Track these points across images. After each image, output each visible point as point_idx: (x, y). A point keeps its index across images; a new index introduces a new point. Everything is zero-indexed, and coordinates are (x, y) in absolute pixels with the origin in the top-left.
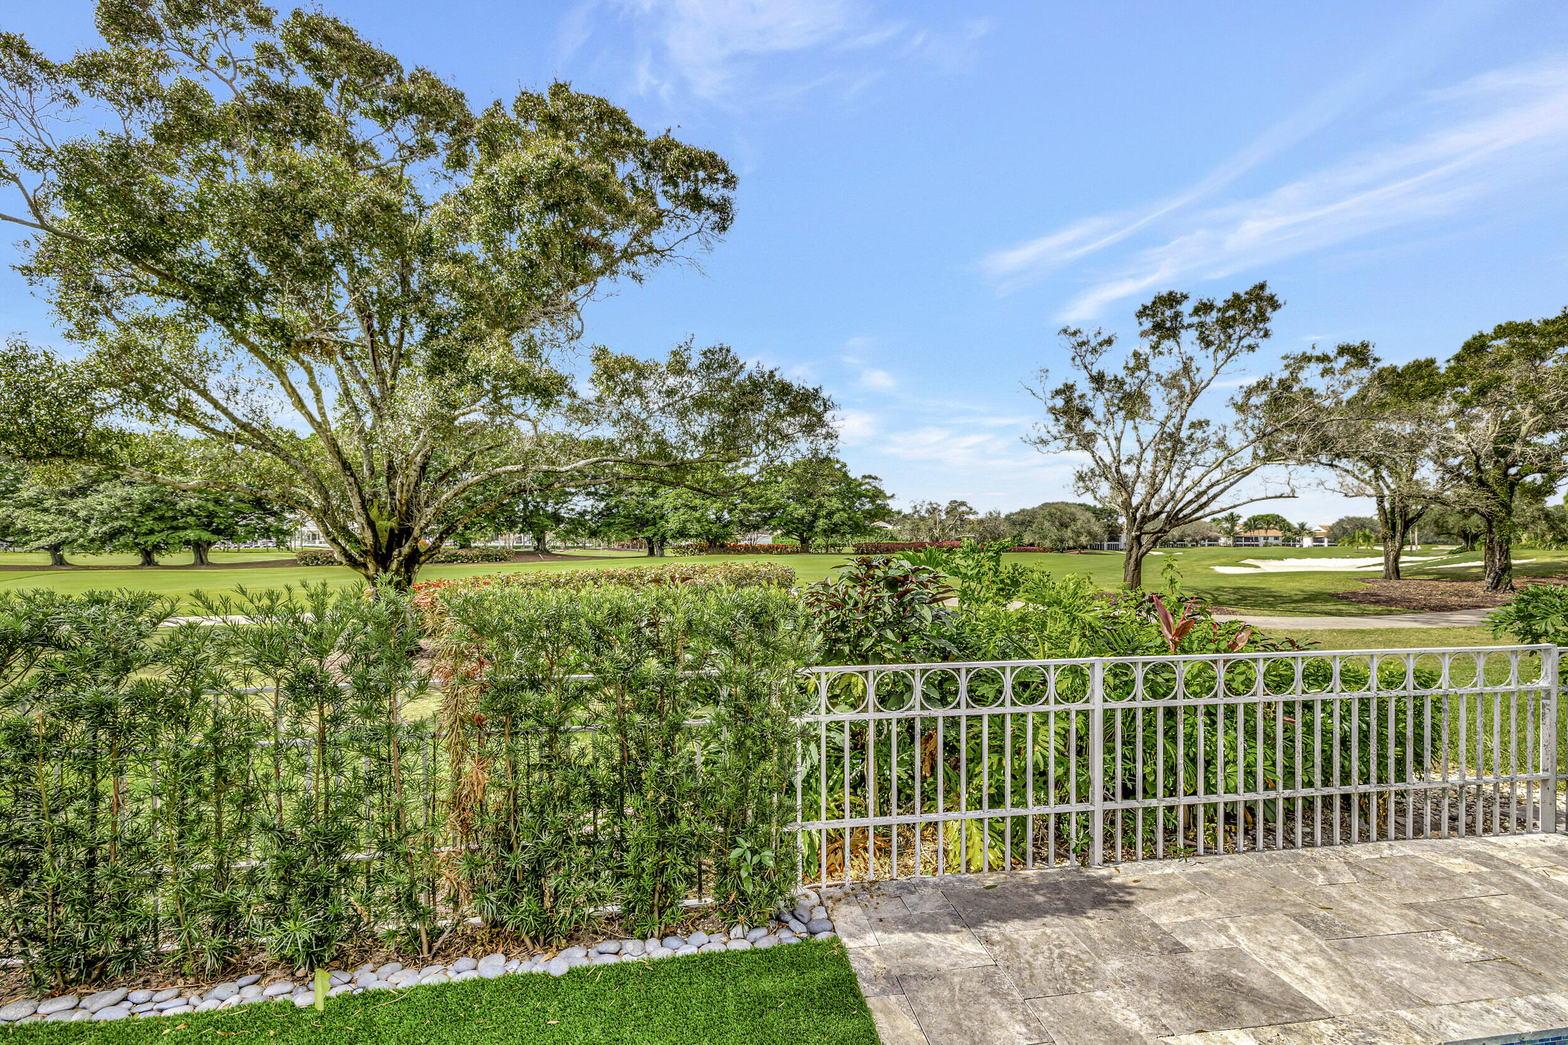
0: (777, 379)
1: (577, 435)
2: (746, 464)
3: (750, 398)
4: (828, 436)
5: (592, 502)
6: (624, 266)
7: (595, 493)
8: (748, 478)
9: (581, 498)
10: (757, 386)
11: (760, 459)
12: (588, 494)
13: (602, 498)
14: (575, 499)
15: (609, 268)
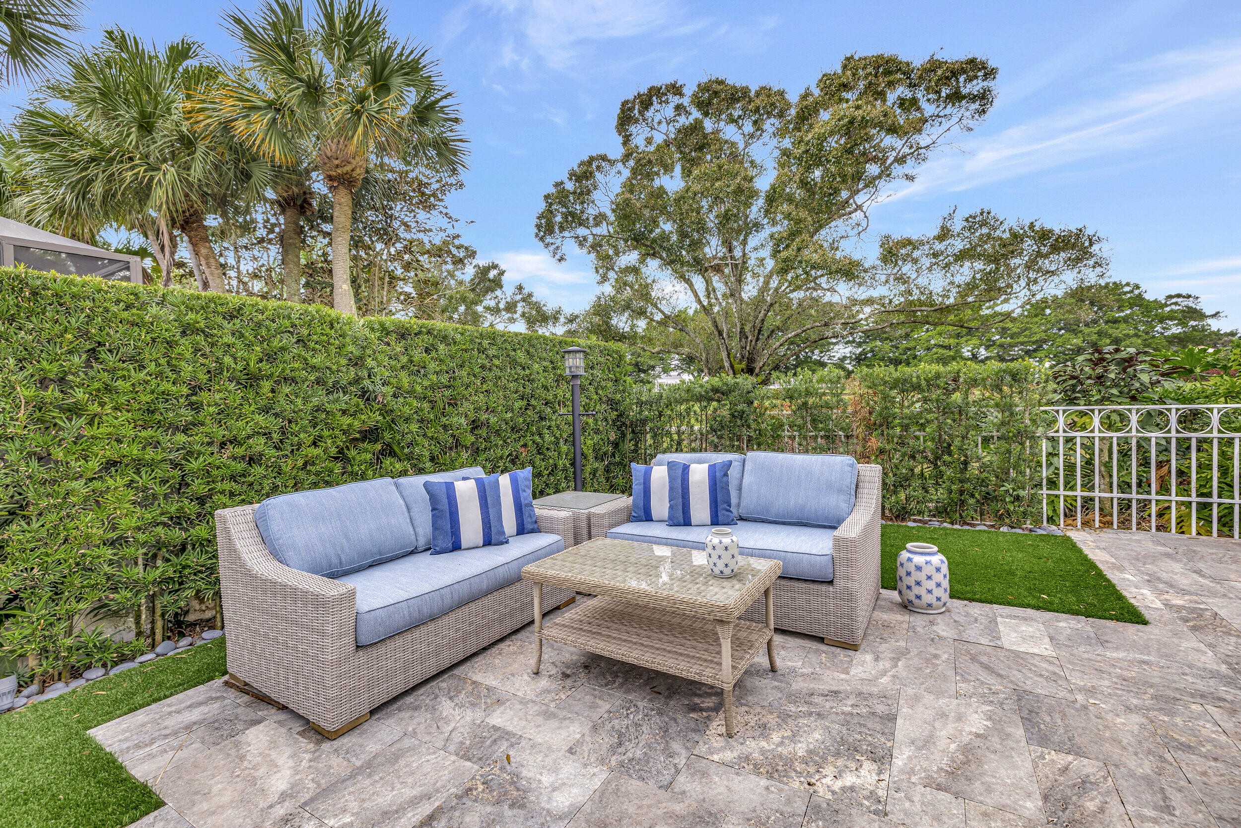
0: (1037, 228)
1: (856, 297)
2: (1006, 301)
3: (1011, 248)
4: (1097, 264)
5: (850, 349)
6: (897, 170)
7: (854, 341)
8: (1008, 315)
9: (841, 346)
10: (1016, 238)
11: (1022, 294)
12: (846, 343)
13: (859, 345)
14: (836, 347)
15: (886, 173)
